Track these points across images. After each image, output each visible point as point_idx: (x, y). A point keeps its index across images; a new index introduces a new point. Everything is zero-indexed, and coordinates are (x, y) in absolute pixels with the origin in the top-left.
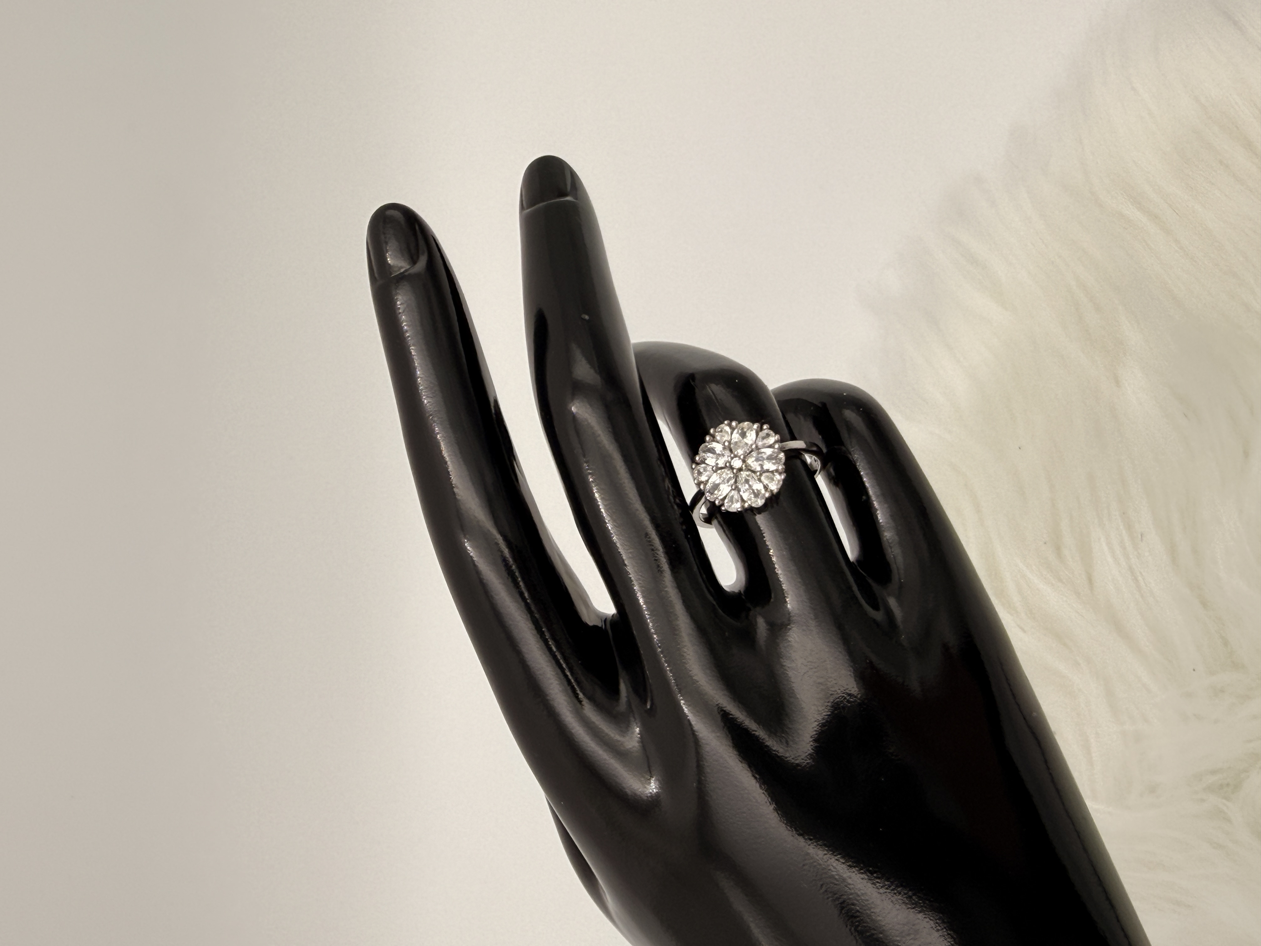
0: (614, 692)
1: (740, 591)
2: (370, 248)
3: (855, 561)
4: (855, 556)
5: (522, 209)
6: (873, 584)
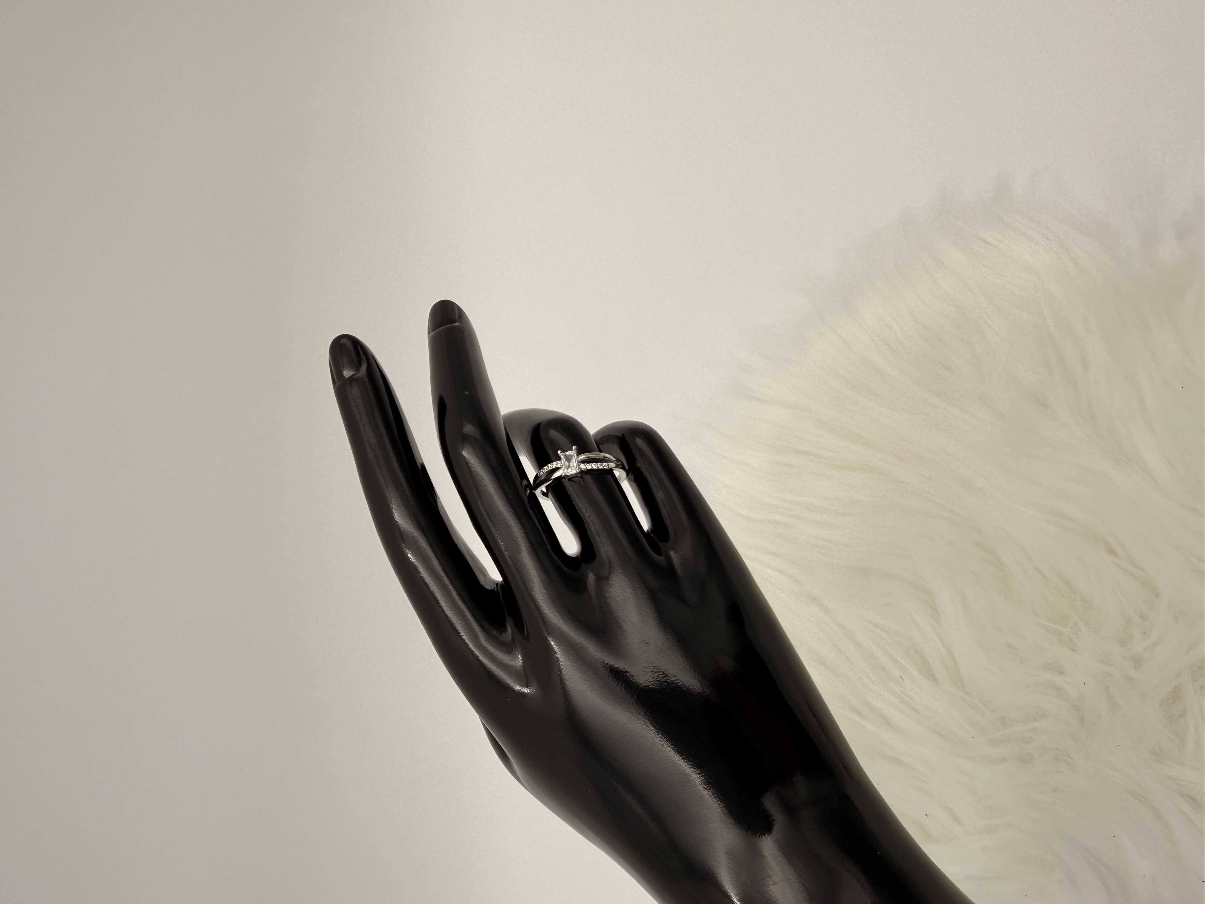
1: (578, 556)
2: (331, 364)
3: (650, 531)
4: (649, 528)
5: (429, 333)
6: (660, 544)
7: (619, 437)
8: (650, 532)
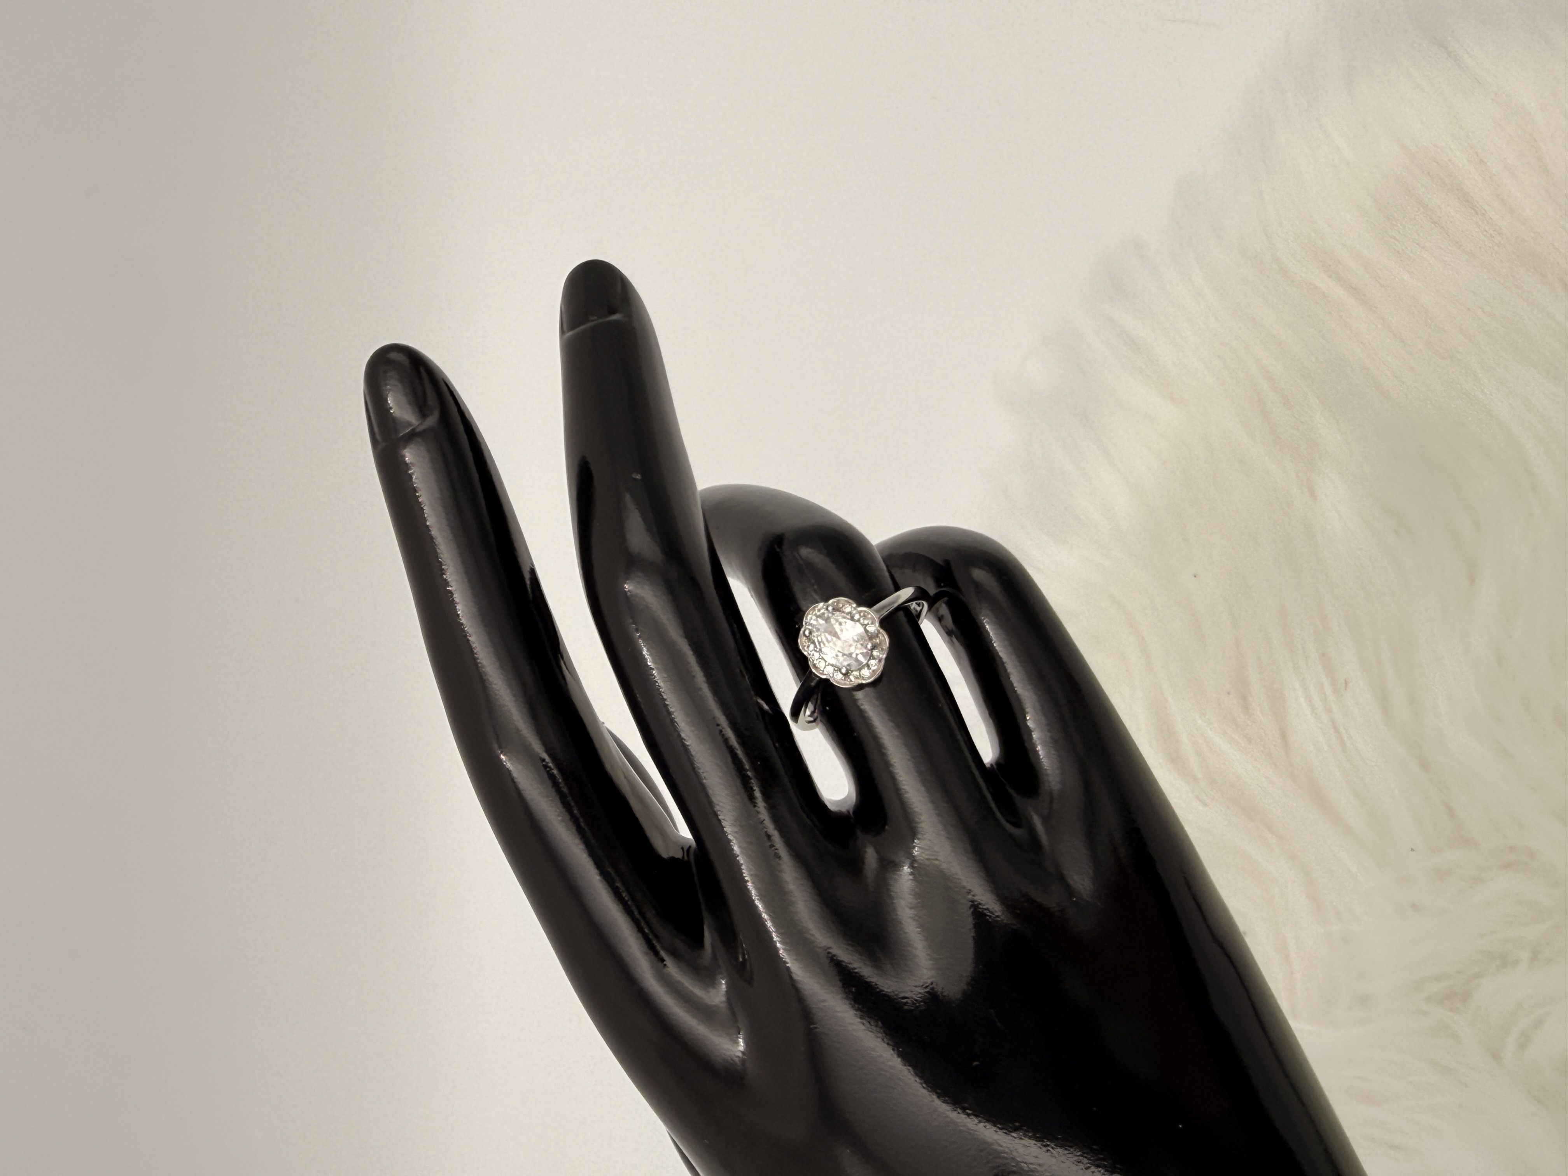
0: (697, 942)
1: (849, 809)
3: (994, 764)
4: (993, 757)
5: (562, 332)
6: (1017, 798)
7: (938, 564)
8: (995, 766)
